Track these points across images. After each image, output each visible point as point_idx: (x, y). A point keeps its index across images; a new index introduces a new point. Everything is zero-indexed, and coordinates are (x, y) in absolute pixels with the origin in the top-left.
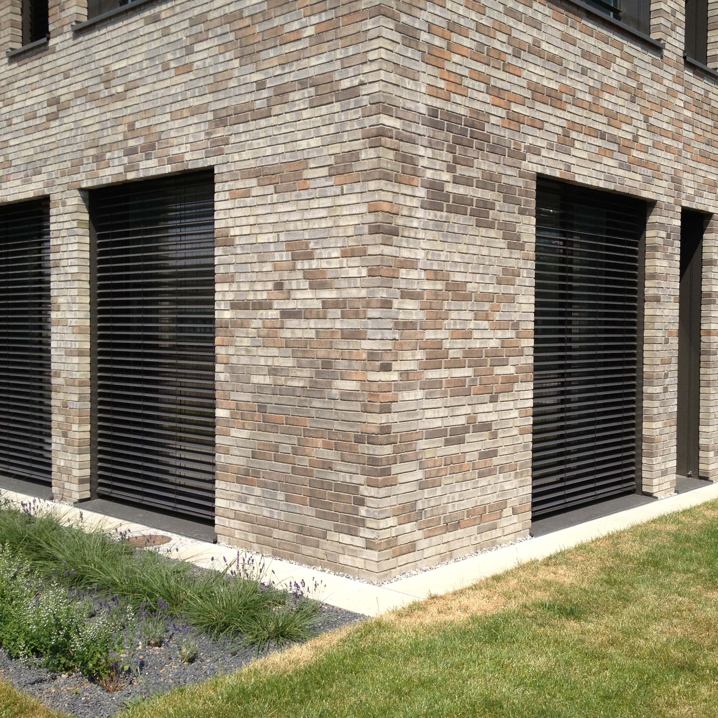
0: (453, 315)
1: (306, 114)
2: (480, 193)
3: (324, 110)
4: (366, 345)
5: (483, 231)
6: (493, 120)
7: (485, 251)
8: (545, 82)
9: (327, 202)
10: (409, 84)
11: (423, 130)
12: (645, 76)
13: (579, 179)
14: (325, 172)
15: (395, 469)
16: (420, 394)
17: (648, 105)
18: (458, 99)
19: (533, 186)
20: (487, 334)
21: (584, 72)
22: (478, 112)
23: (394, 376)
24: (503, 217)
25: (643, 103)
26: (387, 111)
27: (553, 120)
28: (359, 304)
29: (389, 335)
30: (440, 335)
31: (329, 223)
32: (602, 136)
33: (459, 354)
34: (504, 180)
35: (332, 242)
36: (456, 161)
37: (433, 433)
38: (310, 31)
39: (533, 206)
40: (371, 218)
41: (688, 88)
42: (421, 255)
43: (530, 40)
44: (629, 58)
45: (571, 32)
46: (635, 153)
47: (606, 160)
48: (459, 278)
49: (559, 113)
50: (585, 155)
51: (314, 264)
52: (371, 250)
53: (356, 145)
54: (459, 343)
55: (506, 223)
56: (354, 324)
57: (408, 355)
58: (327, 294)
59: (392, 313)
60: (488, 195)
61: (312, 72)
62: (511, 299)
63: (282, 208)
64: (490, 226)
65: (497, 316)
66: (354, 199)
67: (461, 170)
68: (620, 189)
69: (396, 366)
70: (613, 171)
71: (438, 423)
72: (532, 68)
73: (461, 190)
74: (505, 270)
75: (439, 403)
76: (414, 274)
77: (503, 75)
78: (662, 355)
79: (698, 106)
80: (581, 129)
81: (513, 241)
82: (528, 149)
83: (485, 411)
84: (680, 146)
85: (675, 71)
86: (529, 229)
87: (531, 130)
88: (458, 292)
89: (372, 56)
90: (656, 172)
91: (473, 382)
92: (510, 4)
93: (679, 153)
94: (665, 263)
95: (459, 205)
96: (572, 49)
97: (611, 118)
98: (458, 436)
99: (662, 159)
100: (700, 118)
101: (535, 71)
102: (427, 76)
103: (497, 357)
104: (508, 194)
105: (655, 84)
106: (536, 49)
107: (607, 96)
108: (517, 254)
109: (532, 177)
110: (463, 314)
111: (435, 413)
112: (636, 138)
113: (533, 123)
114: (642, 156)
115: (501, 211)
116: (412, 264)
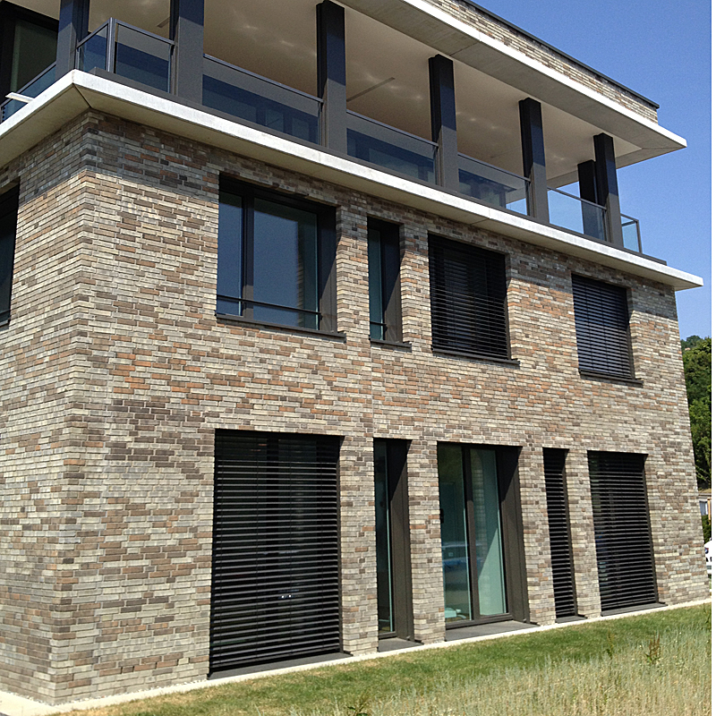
0: (131, 525)
2: (160, 446)
4: (58, 547)
5: (162, 470)
6: (172, 400)
7: (164, 482)
8: (224, 372)
10: (96, 388)
11: (107, 413)
12: (327, 356)
13: (256, 429)
15: (73, 628)
16: (99, 578)
17: (330, 374)
18: (141, 392)
19: (213, 437)
20: (163, 537)
21: (262, 361)
22: (159, 397)
23: (76, 567)
24: (181, 459)
25: (325, 373)
26: (77, 406)
27: (230, 394)
28: (56, 522)
29: (71, 540)
30: (119, 539)
32: (283, 399)
33: (137, 551)
34: (183, 436)
36: (137, 428)
37: (110, 604)
39: (213, 450)
40: (64, 468)
41: (375, 358)
42: (103, 488)
43: (209, 350)
44: (308, 347)
45: (249, 339)
46: (318, 407)
47: (286, 414)
48: (138, 501)
49: (237, 389)
50: (265, 413)
51: (39, 496)
54: (138, 544)
55: (184, 463)
56: (53, 534)
57: (90, 552)
58: (44, 515)
59: (76, 526)
60: (167, 447)
62: (191, 512)
64: (171, 465)
65: (175, 524)
67: (141, 434)
68: (301, 431)
69: (77, 560)
70: (294, 420)
71: (117, 597)
72: (211, 365)
73: (142, 446)
74: (183, 493)
75: (117, 583)
76: (96, 501)
77: (184, 373)
78: (356, 545)
79: (388, 368)
80: (260, 396)
81: (191, 472)
82: (207, 415)
83: (162, 589)
84: (369, 397)
85: (360, 349)
86: (208, 465)
87: (210, 403)
88: (138, 510)
89: (71, 376)
90: (344, 416)
91: (150, 569)
92: (190, 331)
93: (369, 402)
94: (357, 478)
95: (140, 455)
96: (250, 349)
97: (291, 386)
98: (134, 606)
99: (349, 407)
100: (391, 376)
101: (214, 367)
102: (113, 382)
103: (174, 552)
104: (187, 445)
105: (339, 360)
106: (215, 354)
107: (286, 373)
108: (195, 482)
109: (211, 432)
110: (141, 525)
111: (113, 591)
112: (319, 397)
113: (211, 398)
114: (326, 407)
115: (180, 455)
116: (96, 495)
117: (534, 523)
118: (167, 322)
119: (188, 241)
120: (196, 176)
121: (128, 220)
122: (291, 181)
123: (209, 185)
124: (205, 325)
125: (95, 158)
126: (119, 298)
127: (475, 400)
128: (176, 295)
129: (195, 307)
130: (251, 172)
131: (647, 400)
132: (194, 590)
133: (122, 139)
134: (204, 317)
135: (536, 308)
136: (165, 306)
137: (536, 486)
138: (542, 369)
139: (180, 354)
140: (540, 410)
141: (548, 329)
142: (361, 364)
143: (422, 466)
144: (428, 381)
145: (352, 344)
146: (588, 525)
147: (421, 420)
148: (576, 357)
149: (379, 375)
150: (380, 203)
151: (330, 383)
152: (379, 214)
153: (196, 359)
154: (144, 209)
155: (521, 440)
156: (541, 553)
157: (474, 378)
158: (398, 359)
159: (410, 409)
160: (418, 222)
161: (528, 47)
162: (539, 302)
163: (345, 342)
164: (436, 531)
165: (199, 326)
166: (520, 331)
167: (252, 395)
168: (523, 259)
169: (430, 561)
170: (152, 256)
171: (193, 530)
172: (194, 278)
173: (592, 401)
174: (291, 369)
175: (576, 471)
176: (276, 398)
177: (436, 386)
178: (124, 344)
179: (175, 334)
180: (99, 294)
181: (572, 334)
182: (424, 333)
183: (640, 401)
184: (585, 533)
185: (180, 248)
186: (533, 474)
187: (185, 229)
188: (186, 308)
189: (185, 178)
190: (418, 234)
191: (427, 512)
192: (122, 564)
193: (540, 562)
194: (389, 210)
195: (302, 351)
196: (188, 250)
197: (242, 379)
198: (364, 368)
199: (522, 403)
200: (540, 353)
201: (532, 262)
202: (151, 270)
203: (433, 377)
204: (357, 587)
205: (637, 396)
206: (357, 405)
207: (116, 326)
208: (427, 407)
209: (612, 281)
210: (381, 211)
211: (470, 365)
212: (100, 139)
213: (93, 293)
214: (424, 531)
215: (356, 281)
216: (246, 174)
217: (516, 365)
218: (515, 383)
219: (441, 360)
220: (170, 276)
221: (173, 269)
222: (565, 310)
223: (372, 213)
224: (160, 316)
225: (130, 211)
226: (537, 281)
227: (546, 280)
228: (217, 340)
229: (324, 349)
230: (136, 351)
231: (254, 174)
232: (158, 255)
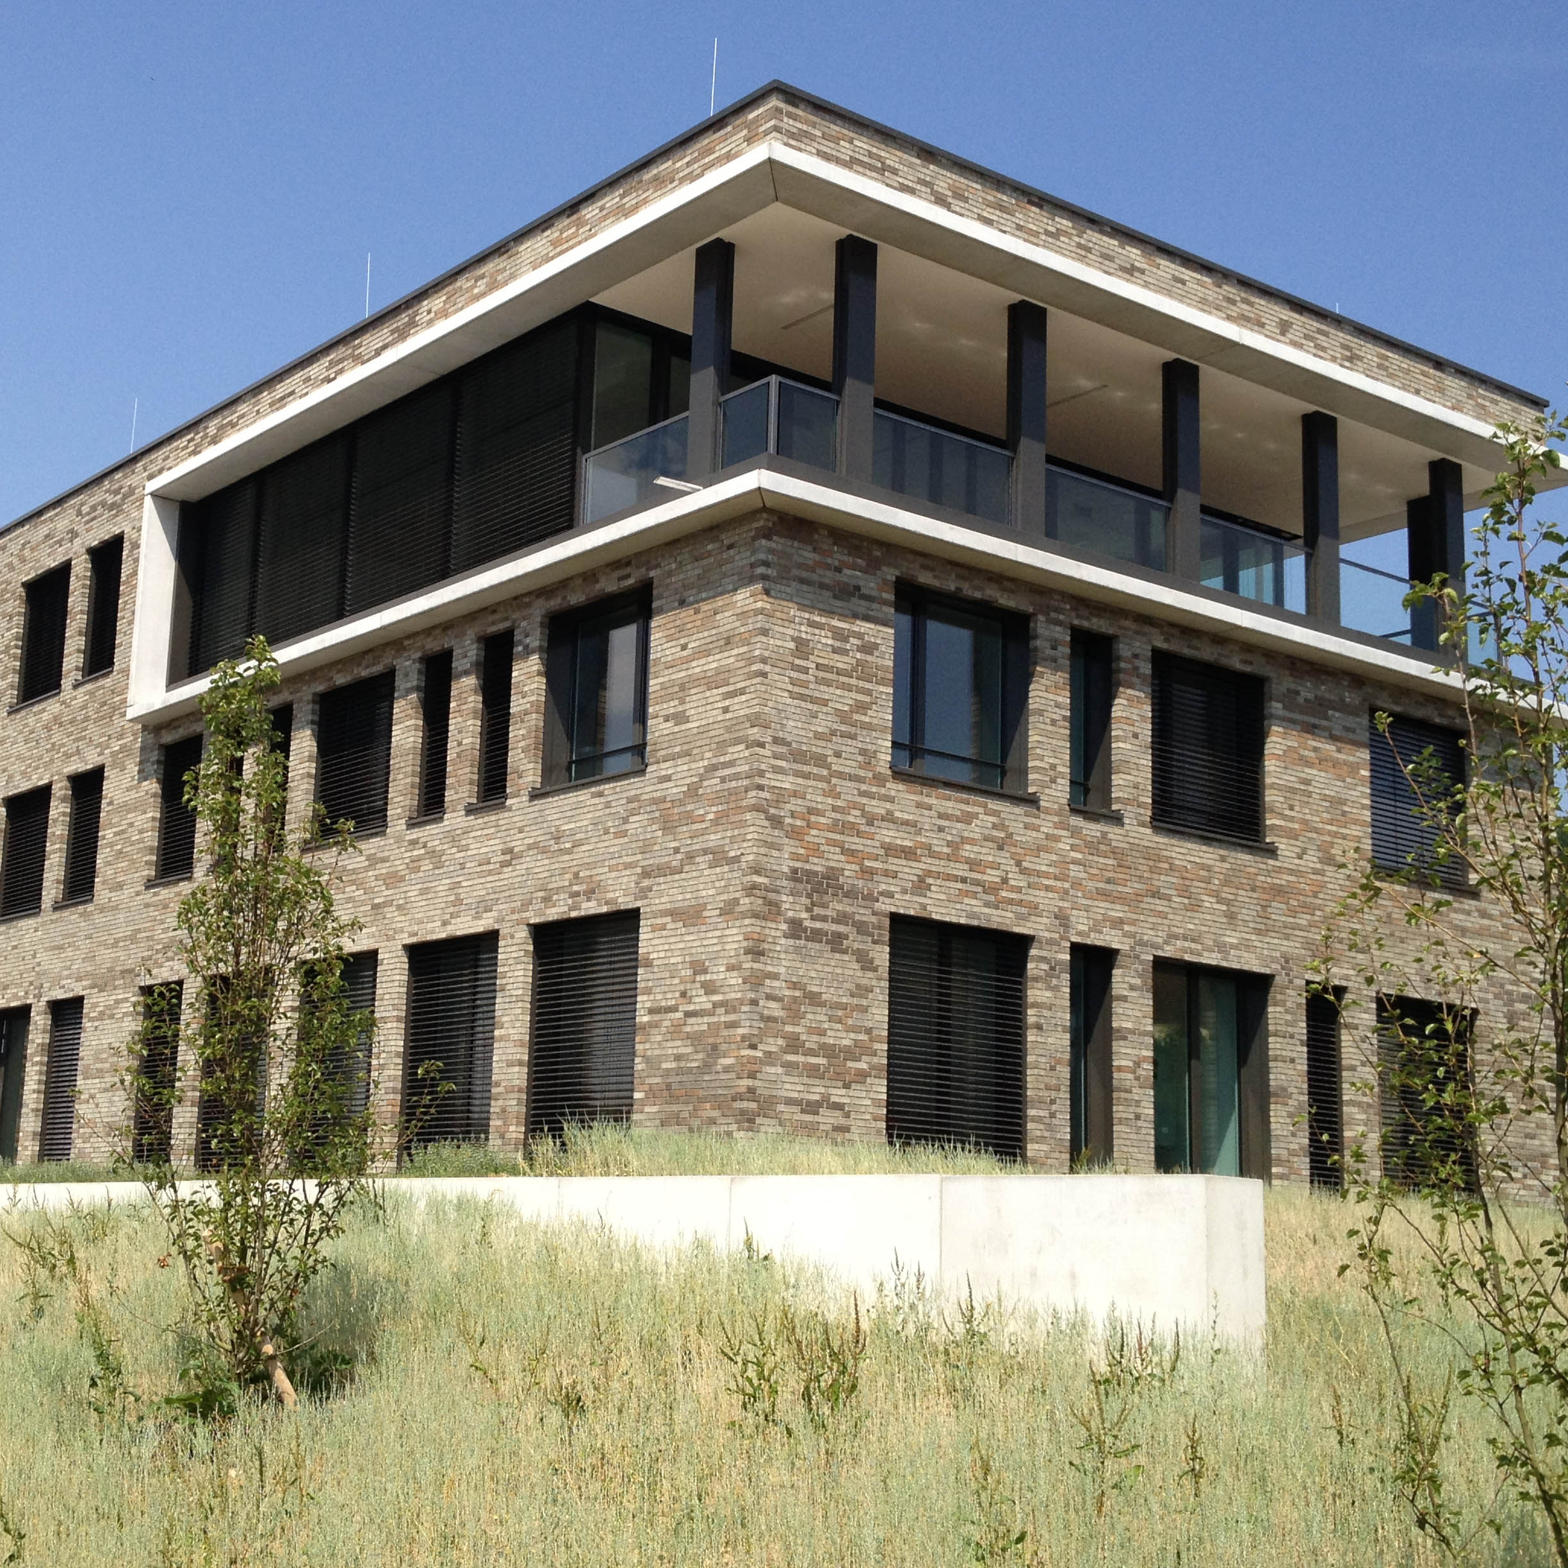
0: (809, 1016)
1: (706, 872)
2: (834, 927)
3: (718, 870)
4: (740, 1031)
5: (837, 956)
6: (847, 873)
7: (839, 971)
8: (899, 842)
9: (718, 933)
10: (774, 853)
11: (785, 883)
12: (1016, 827)
13: (934, 916)
14: (717, 912)
15: (758, 1120)
16: (780, 1070)
17: (1019, 851)
18: (816, 860)
19: (887, 922)
20: (839, 1034)
21: (941, 829)
22: (832, 868)
23: (760, 1054)
24: (856, 946)
25: (1013, 850)
26: (757, 872)
27: (907, 870)
28: (736, 1003)
29: (754, 1024)
30: (798, 1029)
31: (719, 948)
32: (964, 880)
33: (815, 1047)
34: (857, 917)
35: (720, 961)
36: (813, 904)
37: (790, 1102)
38: (711, 816)
39: (887, 938)
40: (745, 944)
41: (1075, 832)
42: (782, 970)
43: (883, 812)
44: (995, 813)
45: (927, 800)
46: (1004, 894)
47: (966, 901)
48: (815, 989)
49: (914, 864)
50: (943, 897)
51: (708, 977)
52: (745, 966)
53: (737, 895)
54: (815, 1038)
55: (858, 950)
56: (732, 1017)
57: (771, 1040)
58: (717, 998)
59: (759, 1009)
60: (841, 928)
61: (711, 844)
62: (865, 1009)
63: (687, 938)
64: (845, 952)
65: (850, 1021)
66: (735, 931)
67: (816, 911)
68: (984, 924)
69: (760, 1046)
70: (975, 909)
71: (796, 1095)
72: (885, 832)
73: (818, 925)
74: (858, 986)
75: (797, 1080)
76: (776, 984)
77: (857, 840)
78: (1047, 1080)
79: (1092, 847)
80: (938, 875)
81: (867, 964)
82: (881, 894)
83: (838, 1095)
84: (1067, 885)
85: (1056, 819)
86: (882, 955)
87: (884, 879)
88: (814, 999)
89: (749, 837)
90: (1034, 910)
91: (827, 1070)
92: (864, 787)
93: (1066, 892)
94: (1048, 994)
95: (816, 936)
96: (926, 812)
97: (974, 864)
98: (812, 1108)
99: (1041, 897)
100: (1096, 858)
101: (888, 834)
102: (790, 846)
103: (851, 1054)
104: (862, 928)
105: (1029, 833)
106: (889, 818)
107: (968, 847)
108: (870, 974)
109: (884, 915)
110: (818, 1018)
111: (793, 1087)
112: (1005, 881)
113: (886, 873)
114: (1013, 896)
115: (854, 941)
116: (775, 976)
117: (1284, 1089)
118: (841, 775)
119: (862, 671)
120: (870, 585)
121: (802, 647)
122: (977, 582)
123: (885, 596)
124: (879, 780)
125: (769, 572)
126: (794, 745)
127: (1208, 901)
128: (850, 742)
129: (868, 756)
130: (931, 575)
131: (1486, 922)
132: (869, 1102)
133: (796, 544)
134: (878, 769)
135: (1308, 764)
136: (838, 755)
137: (1292, 1037)
138: (1312, 860)
139: (854, 817)
140: (1305, 923)
141: (1325, 798)
142: (1057, 839)
143: (1132, 988)
144: (1144, 868)
145: (1047, 811)
146: (1369, 1105)
147: (1133, 923)
148: (1367, 845)
149: (1079, 856)
150: (1088, 606)
151: (1018, 864)
152: (1085, 624)
153: (870, 823)
154: (817, 631)
155: (1274, 966)
156: (1294, 1135)
157: (1208, 868)
158: (1104, 835)
159: (1118, 907)
160: (1137, 633)
161: (1319, 331)
162: (1312, 754)
163: (1038, 808)
164: (1146, 1078)
165: (874, 782)
166: (1282, 799)
167: (929, 874)
168: (1293, 686)
169: (1138, 1117)
170: (826, 692)
171: (869, 1031)
172: (867, 719)
173: (1389, 915)
174: (972, 842)
175: (1356, 1021)
176: (956, 878)
177: (1155, 876)
178: (800, 801)
179: (848, 789)
180: (776, 741)
181: (1363, 807)
182: (1142, 799)
183: (1473, 922)
184: (1364, 1117)
185: (853, 681)
186: (1289, 1017)
187: (858, 655)
188: (860, 758)
189: (857, 588)
190: (1138, 651)
191: (1136, 1052)
192: (801, 1059)
193: (1292, 1147)
194: (1099, 616)
195: (986, 818)
196: (861, 684)
197: (919, 852)
198: (1061, 846)
199: (1277, 911)
200: (1310, 835)
201: (1307, 691)
202: (825, 709)
203: (1151, 863)
204: (1046, 1134)
205: (1468, 913)
206: (1050, 895)
207: (791, 779)
208: (1142, 905)
209: (1437, 720)
210: (1088, 619)
211: (1204, 848)
212: (774, 545)
213: (769, 739)
214: (1130, 1076)
215: (1054, 722)
216: (925, 578)
217: (1271, 852)
218: (1269, 880)
219: (1162, 840)
220: (843, 717)
221: (846, 708)
222: (1354, 768)
223: (1076, 622)
224: (834, 767)
225: (804, 636)
226: (1313, 720)
227: (1327, 718)
228: (891, 800)
229: (1012, 817)
230: (811, 811)
231: (935, 577)
232: (831, 690)
